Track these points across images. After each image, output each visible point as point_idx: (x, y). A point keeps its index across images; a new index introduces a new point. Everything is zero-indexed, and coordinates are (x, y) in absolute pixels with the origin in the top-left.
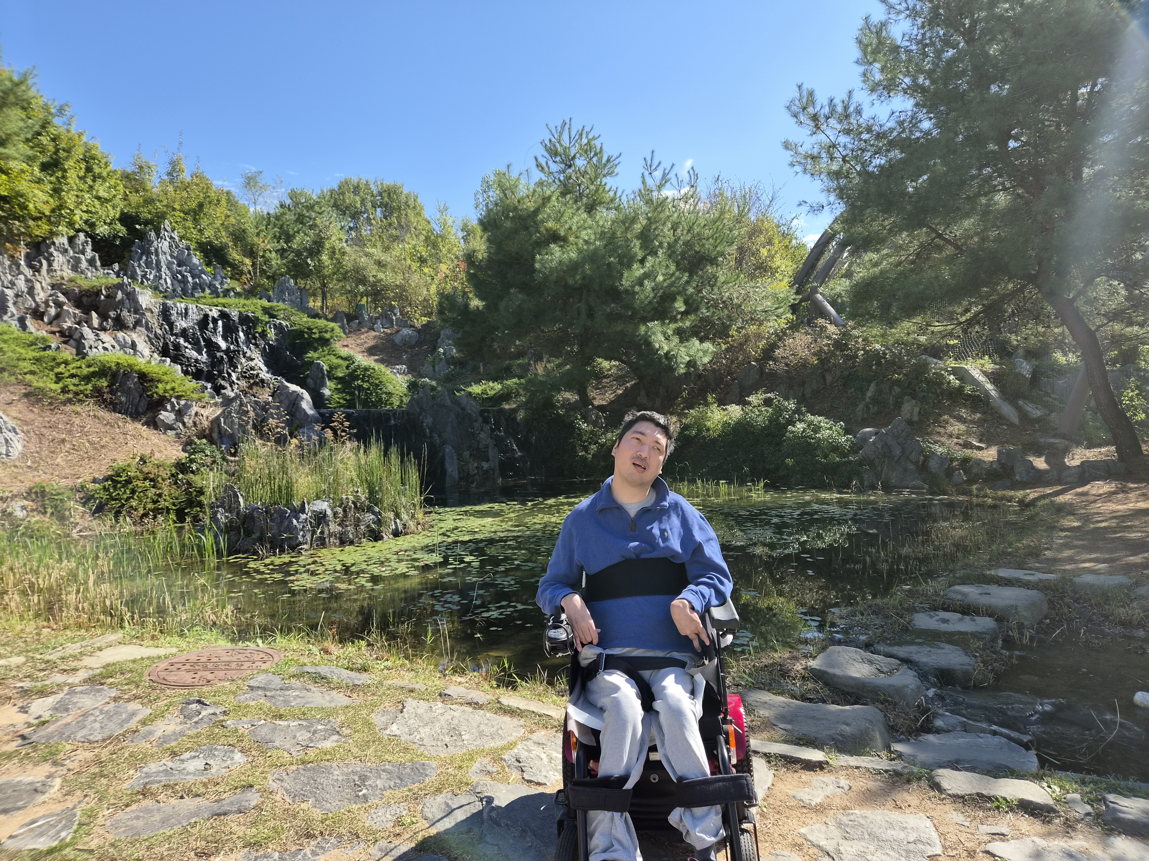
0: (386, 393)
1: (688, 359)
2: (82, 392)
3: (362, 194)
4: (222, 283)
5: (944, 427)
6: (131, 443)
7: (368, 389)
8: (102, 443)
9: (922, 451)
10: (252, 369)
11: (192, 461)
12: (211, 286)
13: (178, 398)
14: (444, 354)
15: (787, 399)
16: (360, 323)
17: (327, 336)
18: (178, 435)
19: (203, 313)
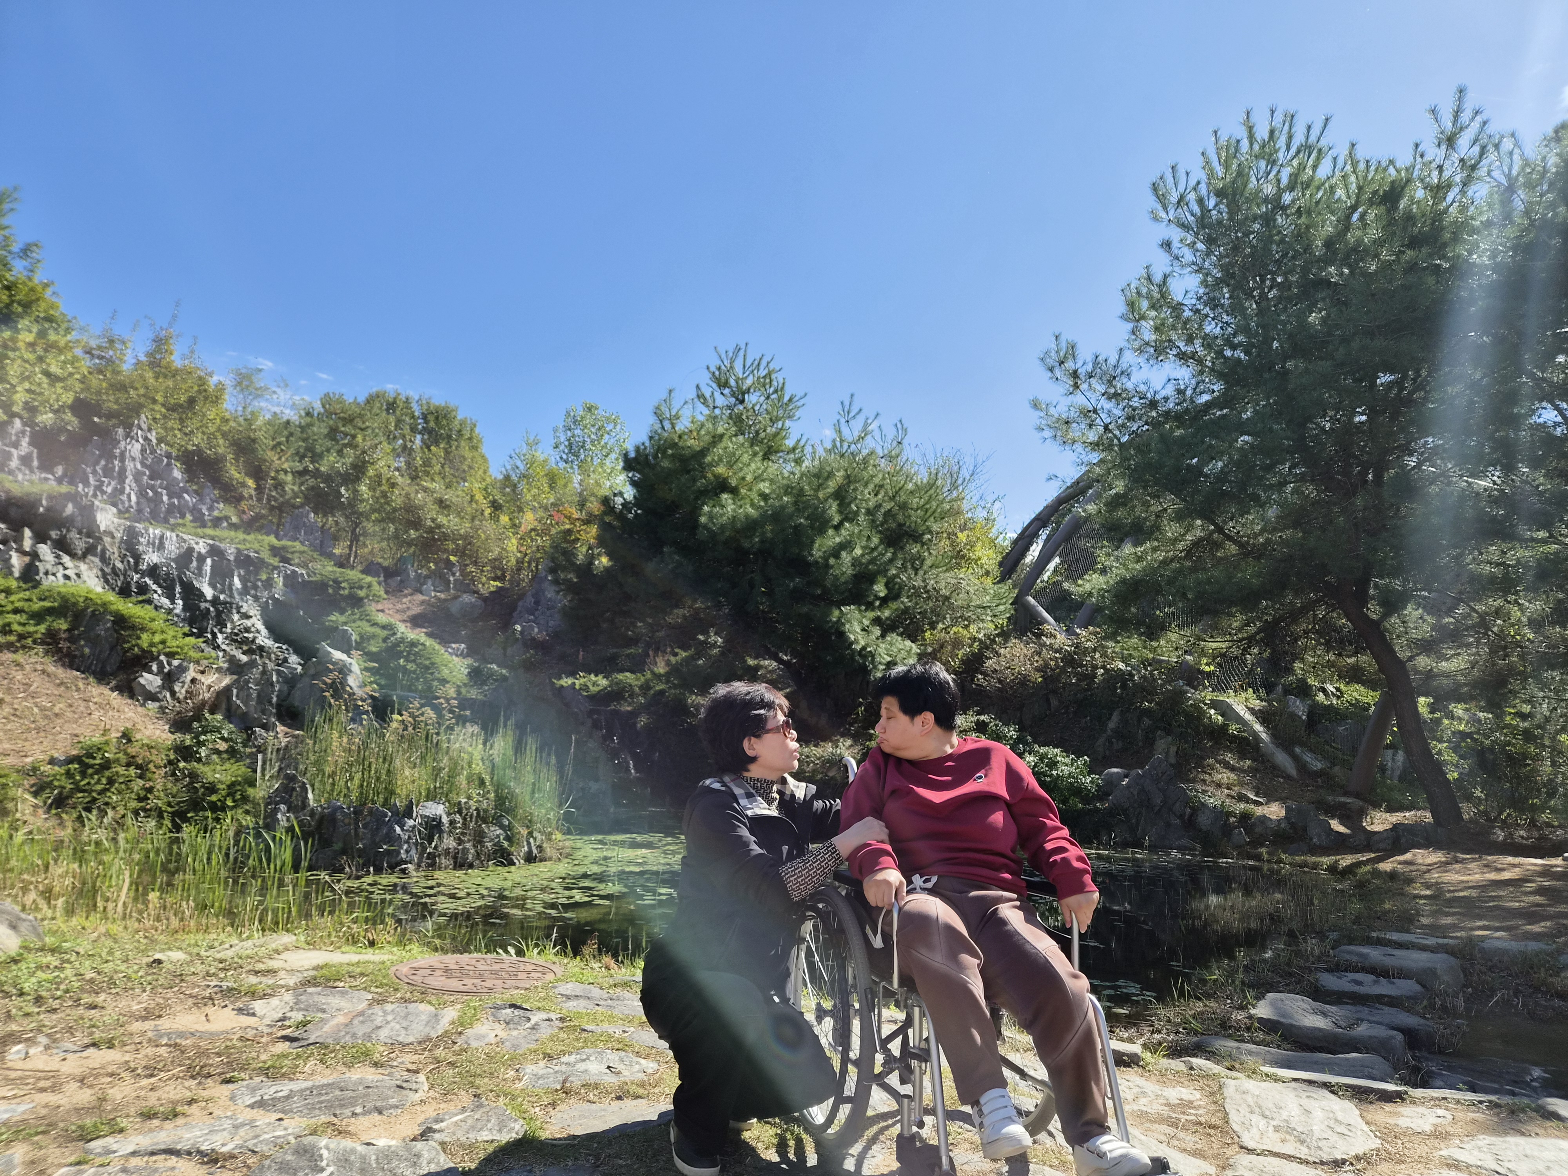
0: (438, 680)
1: (889, 659)
2: (30, 635)
3: (398, 413)
4: (211, 509)
5: (1210, 774)
6: (96, 715)
7: (414, 672)
8: (56, 710)
9: (1188, 801)
10: (247, 630)
11: (200, 744)
12: (195, 510)
13: (171, 655)
14: (522, 632)
15: (1007, 724)
16: (402, 581)
17: (362, 593)
18: (162, 709)
19: (185, 546)
